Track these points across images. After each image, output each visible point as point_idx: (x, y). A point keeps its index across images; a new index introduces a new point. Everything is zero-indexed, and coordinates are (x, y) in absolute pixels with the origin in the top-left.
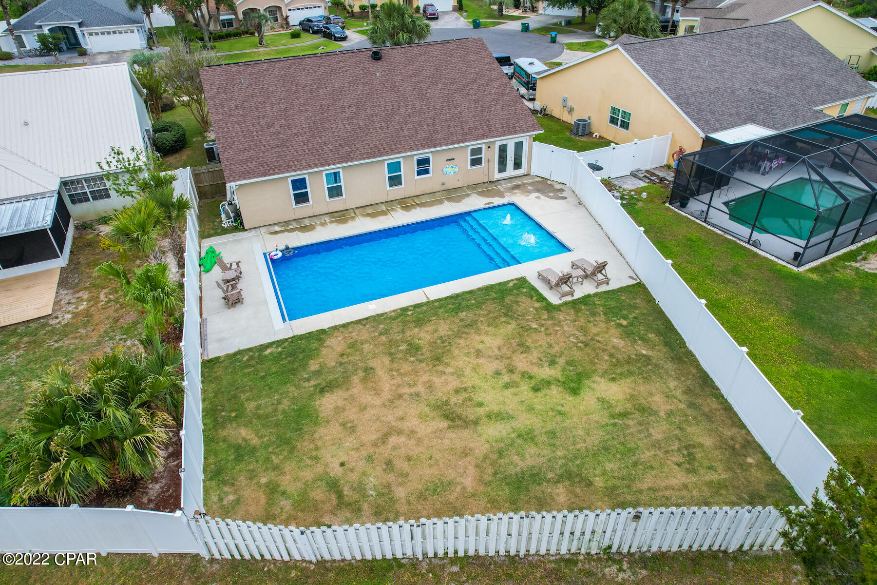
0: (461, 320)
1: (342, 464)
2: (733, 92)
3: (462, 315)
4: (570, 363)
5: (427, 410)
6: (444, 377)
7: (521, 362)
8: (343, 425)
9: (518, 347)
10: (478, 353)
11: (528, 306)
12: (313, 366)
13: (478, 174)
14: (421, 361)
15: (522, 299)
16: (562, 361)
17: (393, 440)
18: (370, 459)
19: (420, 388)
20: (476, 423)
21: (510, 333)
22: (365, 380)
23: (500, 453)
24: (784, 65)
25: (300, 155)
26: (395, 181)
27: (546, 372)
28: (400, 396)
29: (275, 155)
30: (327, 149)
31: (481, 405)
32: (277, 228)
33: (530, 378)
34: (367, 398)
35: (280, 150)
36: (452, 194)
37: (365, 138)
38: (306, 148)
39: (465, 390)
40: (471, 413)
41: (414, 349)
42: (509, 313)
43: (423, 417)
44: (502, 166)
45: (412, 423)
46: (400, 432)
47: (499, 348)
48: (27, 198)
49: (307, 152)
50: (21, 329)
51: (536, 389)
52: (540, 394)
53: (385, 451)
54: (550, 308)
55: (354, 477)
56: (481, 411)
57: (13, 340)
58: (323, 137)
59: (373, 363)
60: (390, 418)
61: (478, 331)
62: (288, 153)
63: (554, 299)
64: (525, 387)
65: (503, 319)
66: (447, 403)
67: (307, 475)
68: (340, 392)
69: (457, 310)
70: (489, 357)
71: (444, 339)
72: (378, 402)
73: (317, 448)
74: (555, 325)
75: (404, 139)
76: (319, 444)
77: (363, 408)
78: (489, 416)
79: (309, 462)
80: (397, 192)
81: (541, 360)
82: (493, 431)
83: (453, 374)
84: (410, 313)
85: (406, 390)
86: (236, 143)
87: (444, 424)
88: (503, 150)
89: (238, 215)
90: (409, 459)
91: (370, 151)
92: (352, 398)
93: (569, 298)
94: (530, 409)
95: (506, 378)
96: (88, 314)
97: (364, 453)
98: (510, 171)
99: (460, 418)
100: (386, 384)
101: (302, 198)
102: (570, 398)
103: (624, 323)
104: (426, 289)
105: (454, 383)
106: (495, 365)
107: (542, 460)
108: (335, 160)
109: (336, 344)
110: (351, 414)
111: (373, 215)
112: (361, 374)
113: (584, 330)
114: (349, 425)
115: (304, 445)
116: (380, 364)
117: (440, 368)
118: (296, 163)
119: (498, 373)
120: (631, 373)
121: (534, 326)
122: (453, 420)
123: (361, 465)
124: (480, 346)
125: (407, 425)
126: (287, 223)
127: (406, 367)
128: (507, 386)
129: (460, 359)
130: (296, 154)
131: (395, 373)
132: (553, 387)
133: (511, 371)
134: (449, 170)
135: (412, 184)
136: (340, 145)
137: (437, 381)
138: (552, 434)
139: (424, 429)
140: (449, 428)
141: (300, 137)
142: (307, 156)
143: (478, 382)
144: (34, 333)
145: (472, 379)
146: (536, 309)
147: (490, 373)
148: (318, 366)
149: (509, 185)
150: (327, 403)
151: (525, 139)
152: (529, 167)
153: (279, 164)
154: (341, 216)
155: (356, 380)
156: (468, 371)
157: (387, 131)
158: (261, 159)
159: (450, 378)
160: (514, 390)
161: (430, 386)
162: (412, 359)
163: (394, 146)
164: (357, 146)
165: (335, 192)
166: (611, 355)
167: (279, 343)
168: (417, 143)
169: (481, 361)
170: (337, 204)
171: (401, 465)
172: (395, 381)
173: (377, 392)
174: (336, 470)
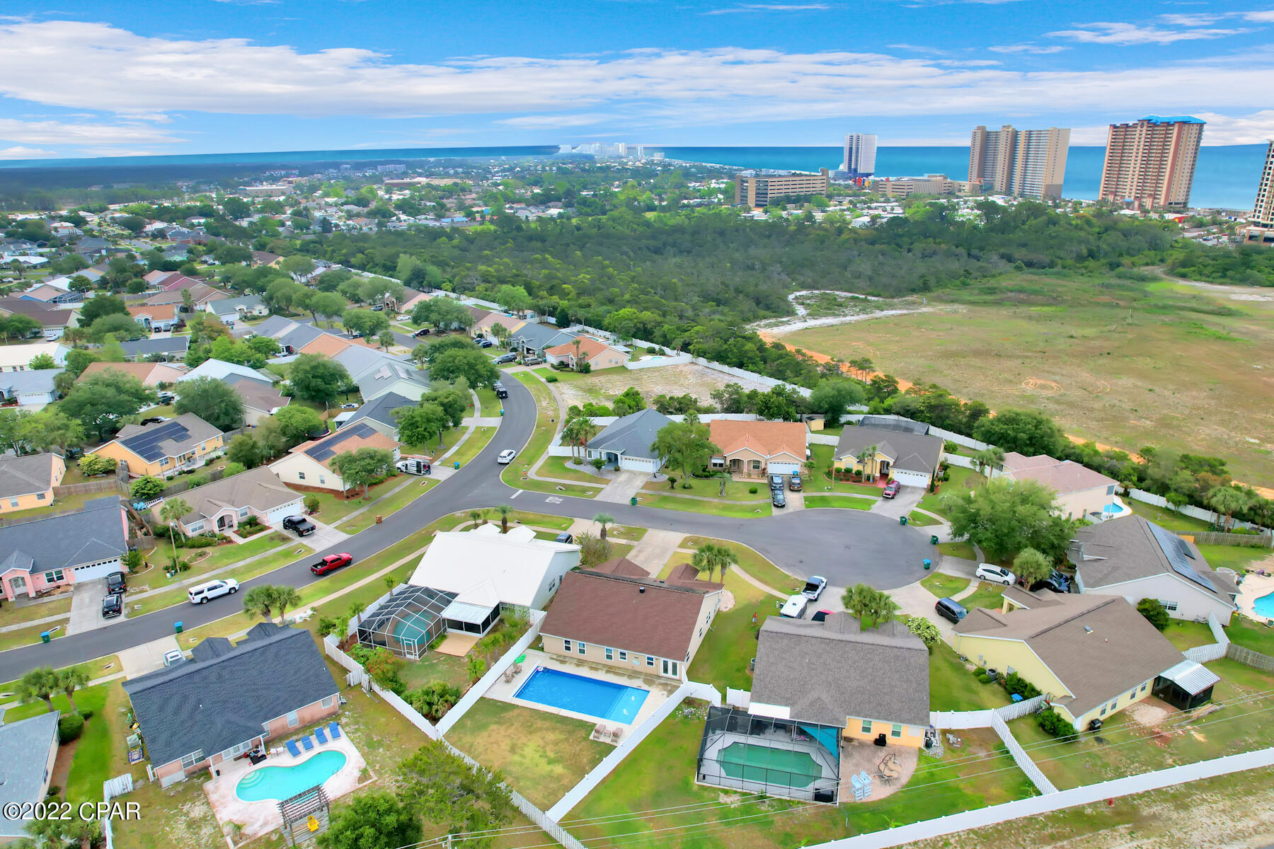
4: (562, 756)
5: (510, 743)
7: (550, 748)
10: (544, 738)
12: (504, 715)
13: (650, 669)
14: (527, 731)
15: (583, 731)
17: (494, 745)
20: (516, 754)
21: (560, 738)
26: (608, 656)
27: (551, 754)
29: (564, 627)
30: (584, 632)
32: (555, 657)
35: (567, 625)
36: (633, 674)
37: (602, 633)
38: (577, 628)
42: (571, 733)
44: (664, 671)
45: (504, 744)
46: (497, 744)
47: (550, 740)
49: (576, 631)
52: (540, 758)
56: (521, 752)
57: (449, 661)
60: (501, 740)
61: (554, 732)
62: (569, 628)
64: (540, 754)
65: (567, 733)
66: (517, 745)
67: (469, 741)
68: (499, 726)
69: (560, 722)
70: (544, 741)
71: (543, 728)
72: (503, 734)
74: (577, 744)
75: (618, 640)
77: (498, 733)
79: (472, 739)
80: (609, 662)
81: (556, 750)
82: (516, 758)
83: (529, 739)
84: (548, 715)
86: (554, 615)
87: (509, 749)
88: (665, 665)
91: (599, 640)
92: (499, 730)
93: (596, 739)
94: (533, 760)
95: (539, 749)
99: (514, 750)
101: (567, 648)
102: (545, 764)
105: (526, 741)
108: (583, 639)
111: (592, 668)
112: (510, 725)
113: (582, 750)
114: (491, 735)
117: (529, 736)
118: (568, 635)
119: (539, 746)
121: (572, 741)
124: (547, 736)
126: (560, 656)
127: (522, 730)
130: (571, 630)
131: (517, 729)
132: (546, 759)
133: (543, 748)
134: (635, 662)
135: (616, 660)
136: (590, 632)
137: (523, 738)
139: (504, 747)
141: (578, 622)
142: (574, 633)
144: (456, 661)
145: (531, 743)
146: (581, 736)
149: (662, 682)
150: (494, 727)
151: (678, 664)
152: (681, 677)
153: (563, 632)
154: (580, 663)
155: (507, 725)
156: (533, 741)
157: (614, 633)
158: (558, 627)
161: (520, 738)
162: (526, 728)
164: (596, 636)
165: (582, 651)
166: (576, 763)
167: (504, 702)
168: (622, 645)
169: (541, 740)
170: (582, 656)
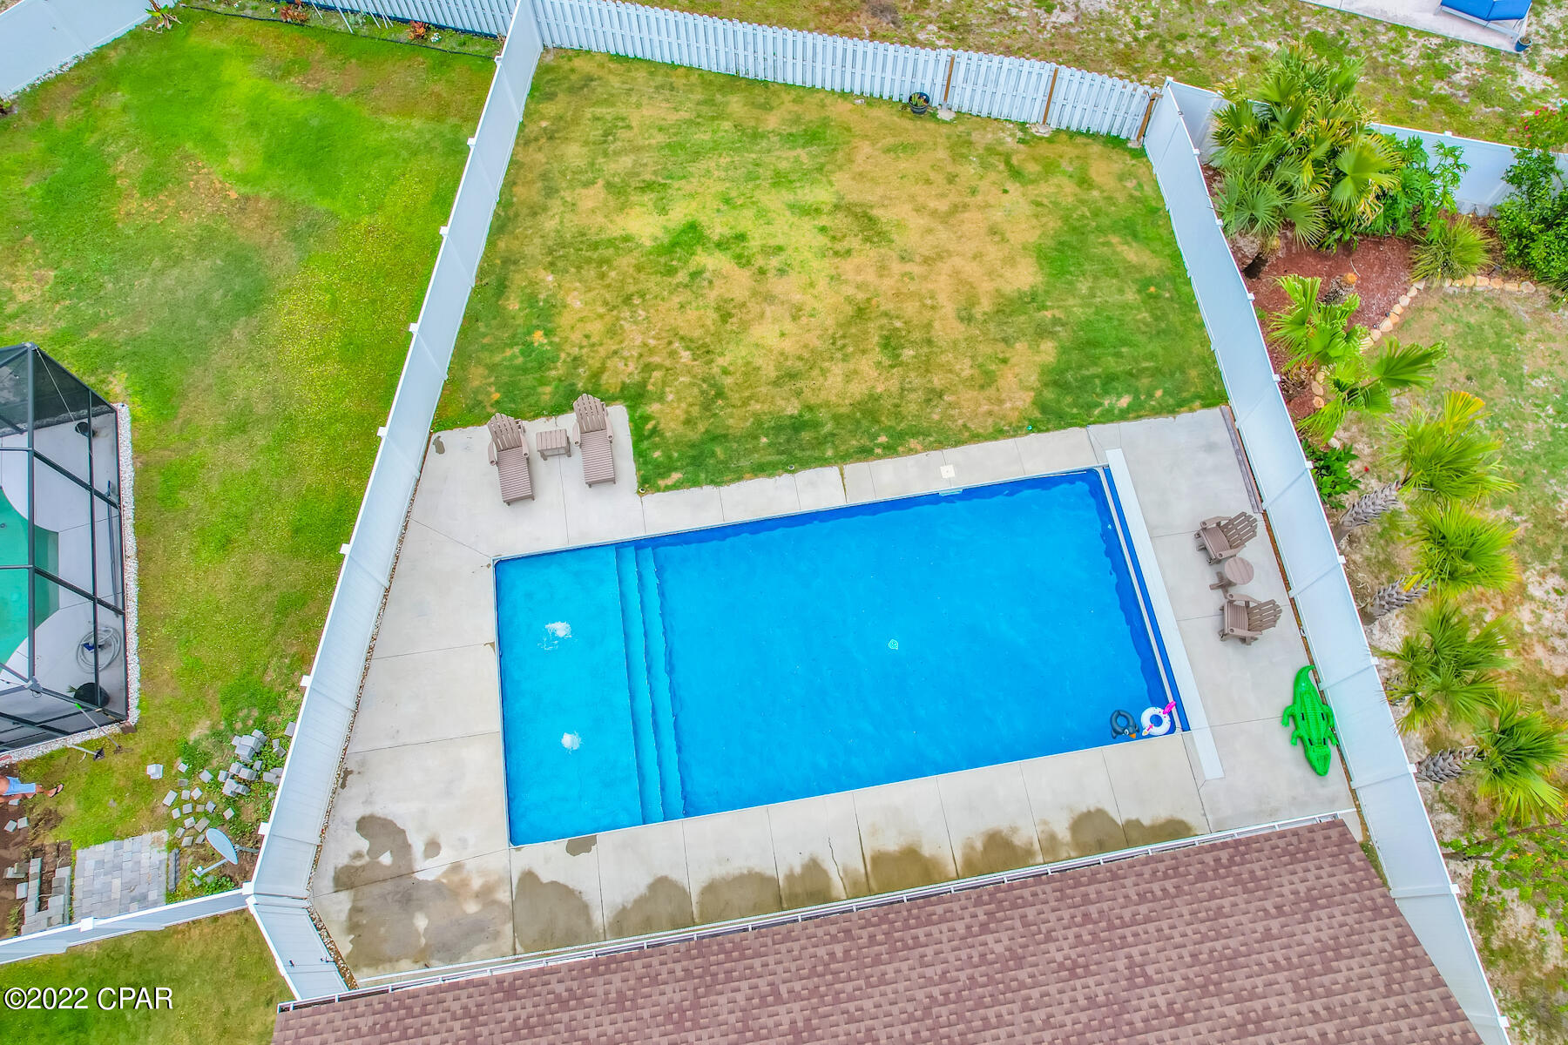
0: (799, 393)
1: (1005, 192)
3: (792, 409)
4: (671, 272)
5: (894, 236)
6: (859, 279)
7: (739, 284)
8: (1004, 240)
9: (733, 311)
12: (1049, 353)
14: (886, 314)
16: (682, 277)
17: (943, 206)
18: (974, 192)
19: (897, 267)
20: (837, 207)
21: (732, 346)
22: (972, 302)
23: (820, 169)
25: (1147, 920)
28: (926, 261)
29: (1231, 922)
30: (1065, 945)
31: (823, 229)
33: (739, 257)
34: (971, 270)
35: (1218, 945)
37: (936, 991)
38: (1135, 951)
39: (836, 253)
40: (841, 222)
43: (899, 225)
45: (917, 222)
46: (934, 213)
47: (762, 315)
49: (1127, 932)
51: (741, 237)
52: (740, 229)
53: (953, 198)
55: (992, 176)
56: (824, 221)
58: (1082, 1002)
59: (960, 330)
60: (943, 235)
61: (781, 357)
62: (1189, 930)
63: (619, 417)
64: (754, 244)
65: (728, 381)
66: (867, 240)
68: (1008, 289)
69: (797, 425)
70: (783, 303)
71: (839, 355)
72: (957, 261)
73: (1036, 216)
74: (652, 351)
75: (797, 986)
76: (1034, 222)
77: (977, 256)
78: (818, 212)
79: (1045, 201)
81: (710, 282)
82: (821, 195)
83: (846, 282)
84: (883, 439)
85: (916, 269)
86: (1379, 982)
87: (875, 212)
90: (928, 182)
91: (920, 932)
95: (775, 262)
97: (979, 198)
99: (856, 216)
102: (703, 219)
103: (538, 337)
105: (848, 266)
107: (778, 153)
108: (1034, 895)
109: (1015, 395)
110: (994, 253)
112: (978, 312)
113: (613, 331)
114: (997, 238)
115: (1054, 224)
117: (861, 296)
118: (1156, 887)
119: (782, 272)
120: (595, 246)
121: (686, 356)
122: (865, 215)
123: (983, 185)
124: (788, 326)
125: (923, 221)
127: (910, 308)
128: (777, 251)
130: (1164, 924)
131: (929, 302)
132: (716, 238)
133: (762, 272)
136: (1020, 961)
137: (870, 276)
138: (751, 177)
139: (903, 211)
140: (871, 207)
141: (1162, 1002)
142: (1127, 914)
143: (816, 264)
145: (821, 268)
146: (661, 398)
147: (793, 275)
148: (1043, 347)
150: (1025, 276)
153: (1208, 885)
155: (985, 305)
156: (822, 284)
157: (852, 1028)
158: (1269, 905)
159: (851, 276)
160: (773, 242)
161: (882, 270)
162: (898, 324)
163: (838, 950)
164: (963, 954)
167: (1109, 417)
168: (757, 963)
169: (797, 297)
171: (938, 178)
172: (930, 286)
173: (956, 277)
174: (1013, 187)
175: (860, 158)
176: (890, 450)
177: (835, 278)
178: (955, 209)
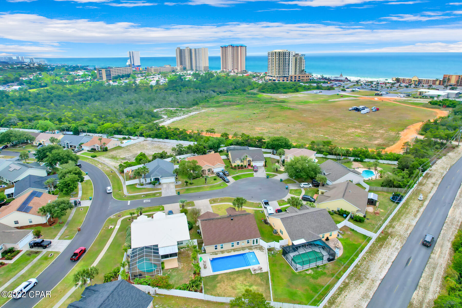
1: (219, 292)
2: (302, 230)
3: (238, 274)
7: (244, 282)
10: (239, 280)
11: (249, 273)
12: (217, 279)
13: (249, 245)
14: (231, 281)
15: (248, 272)
16: (250, 283)
17: (226, 290)
18: (223, 292)
19: (230, 284)
20: (236, 289)
21: (244, 278)
24: (318, 223)
26: (233, 246)
27: (247, 284)
28: (227, 285)
29: (212, 241)
30: (221, 240)
31: (237, 287)
32: (211, 254)
34: (223, 285)
36: (243, 249)
37: (228, 238)
41: (230, 279)
42: (245, 275)
43: (230, 288)
44: (254, 243)
45: (228, 288)
47: (242, 280)
48: (173, 246)
50: (175, 269)
51: (245, 286)
54: (252, 274)
55: (221, 294)
57: (174, 270)
58: (221, 238)
59: (225, 280)
60: (226, 288)
61: (240, 277)
63: (253, 273)
66: (233, 287)
67: (215, 293)
69: (238, 273)
71: (235, 278)
74: (251, 277)
75: (235, 239)
77: (223, 286)
78: (238, 289)
79: (216, 291)
80: (233, 248)
81: (247, 282)
82: (238, 291)
85: (228, 284)
86: (206, 238)
87: (232, 289)
88: (254, 241)
89: (205, 250)
91: (229, 242)
92: (221, 285)
93: (255, 273)
94: (243, 289)
96: (183, 267)
98: (255, 244)
99: (234, 289)
100: (226, 283)
101: (216, 249)
103: (262, 278)
104: (234, 269)
105: (235, 284)
106: (241, 282)
108: (222, 243)
109: (220, 277)
110: (221, 286)
111: (228, 252)
113: (255, 278)
116: (226, 280)
117: (233, 282)
118: (216, 243)
119: (241, 283)
121: (248, 277)
125: (228, 289)
126: (213, 253)
127: (229, 281)
128: (241, 285)
129: (236, 281)
130: (216, 241)
134: (243, 244)
135: (236, 246)
136: (224, 240)
137: (233, 284)
139: (230, 289)
141: (217, 238)
142: (218, 242)
143: (238, 284)
144: (177, 270)
149: (254, 247)
150: (218, 285)
151: (258, 239)
152: (259, 243)
153: (214, 244)
154: (222, 252)
155: (222, 282)
157: (232, 237)
158: (210, 242)
163: (233, 241)
164: (226, 240)
165: (222, 248)
166: (257, 283)
167: (212, 275)
168: (237, 240)
169: (239, 281)
170: (222, 249)
171: (226, 293)
173: (225, 284)
175: (234, 295)
176: (230, 272)
177: (236, 283)
178: (225, 290)
